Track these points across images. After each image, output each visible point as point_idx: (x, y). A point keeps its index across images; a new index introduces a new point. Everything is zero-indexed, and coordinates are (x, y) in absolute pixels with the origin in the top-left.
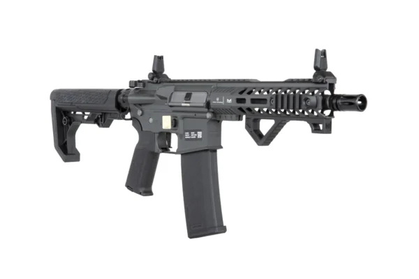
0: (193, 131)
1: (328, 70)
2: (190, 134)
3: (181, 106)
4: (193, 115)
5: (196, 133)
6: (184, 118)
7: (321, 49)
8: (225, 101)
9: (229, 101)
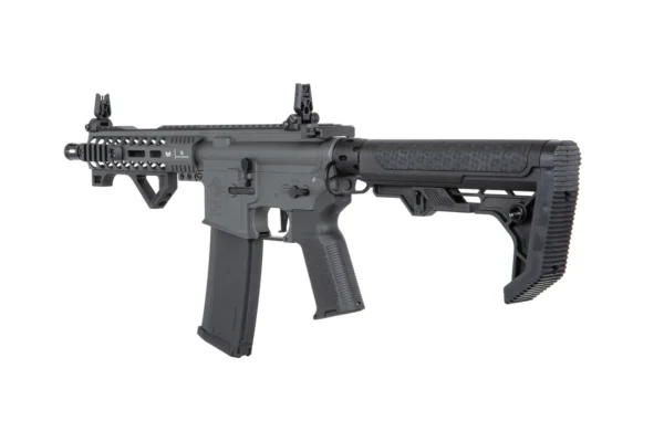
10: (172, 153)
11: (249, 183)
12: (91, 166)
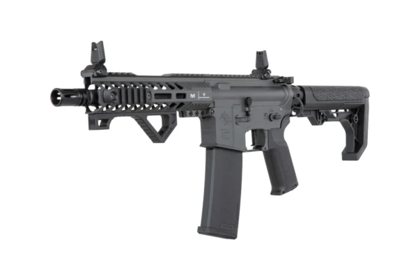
1: (91, 64)
7: (97, 42)
10: (196, 96)
11: (247, 114)
12: (88, 111)
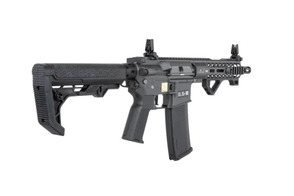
0: (183, 91)
2: (181, 93)
3: (180, 75)
4: (185, 81)
5: (185, 92)
6: (179, 83)
8: (205, 71)
9: (207, 71)
